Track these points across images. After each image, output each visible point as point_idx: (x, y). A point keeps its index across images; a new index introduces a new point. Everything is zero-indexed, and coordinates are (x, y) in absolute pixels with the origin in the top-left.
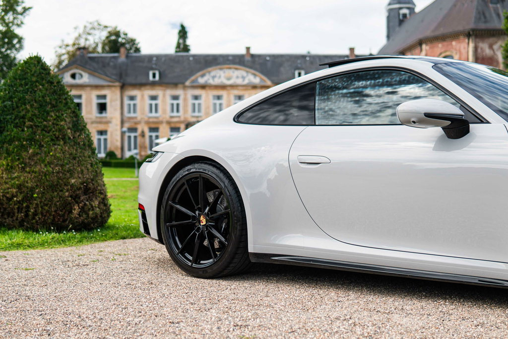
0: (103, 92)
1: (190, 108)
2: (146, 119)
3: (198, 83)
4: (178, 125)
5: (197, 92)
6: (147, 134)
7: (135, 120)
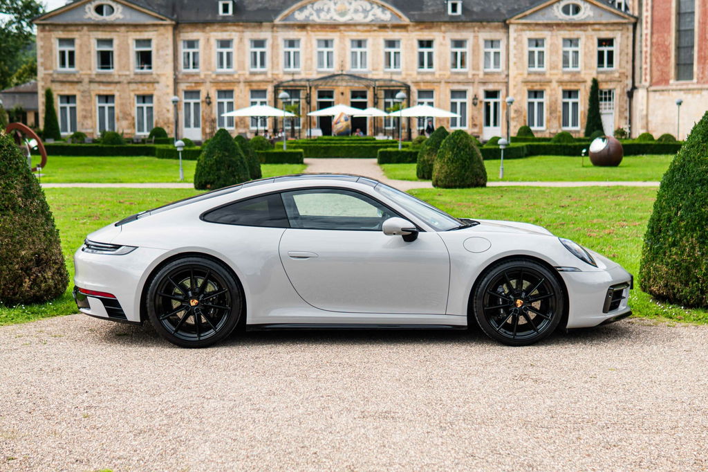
0: (145, 35)
1: (282, 59)
2: (214, 76)
3: (296, 19)
4: (263, 87)
5: (293, 34)
6: (215, 100)
7: (196, 79)
